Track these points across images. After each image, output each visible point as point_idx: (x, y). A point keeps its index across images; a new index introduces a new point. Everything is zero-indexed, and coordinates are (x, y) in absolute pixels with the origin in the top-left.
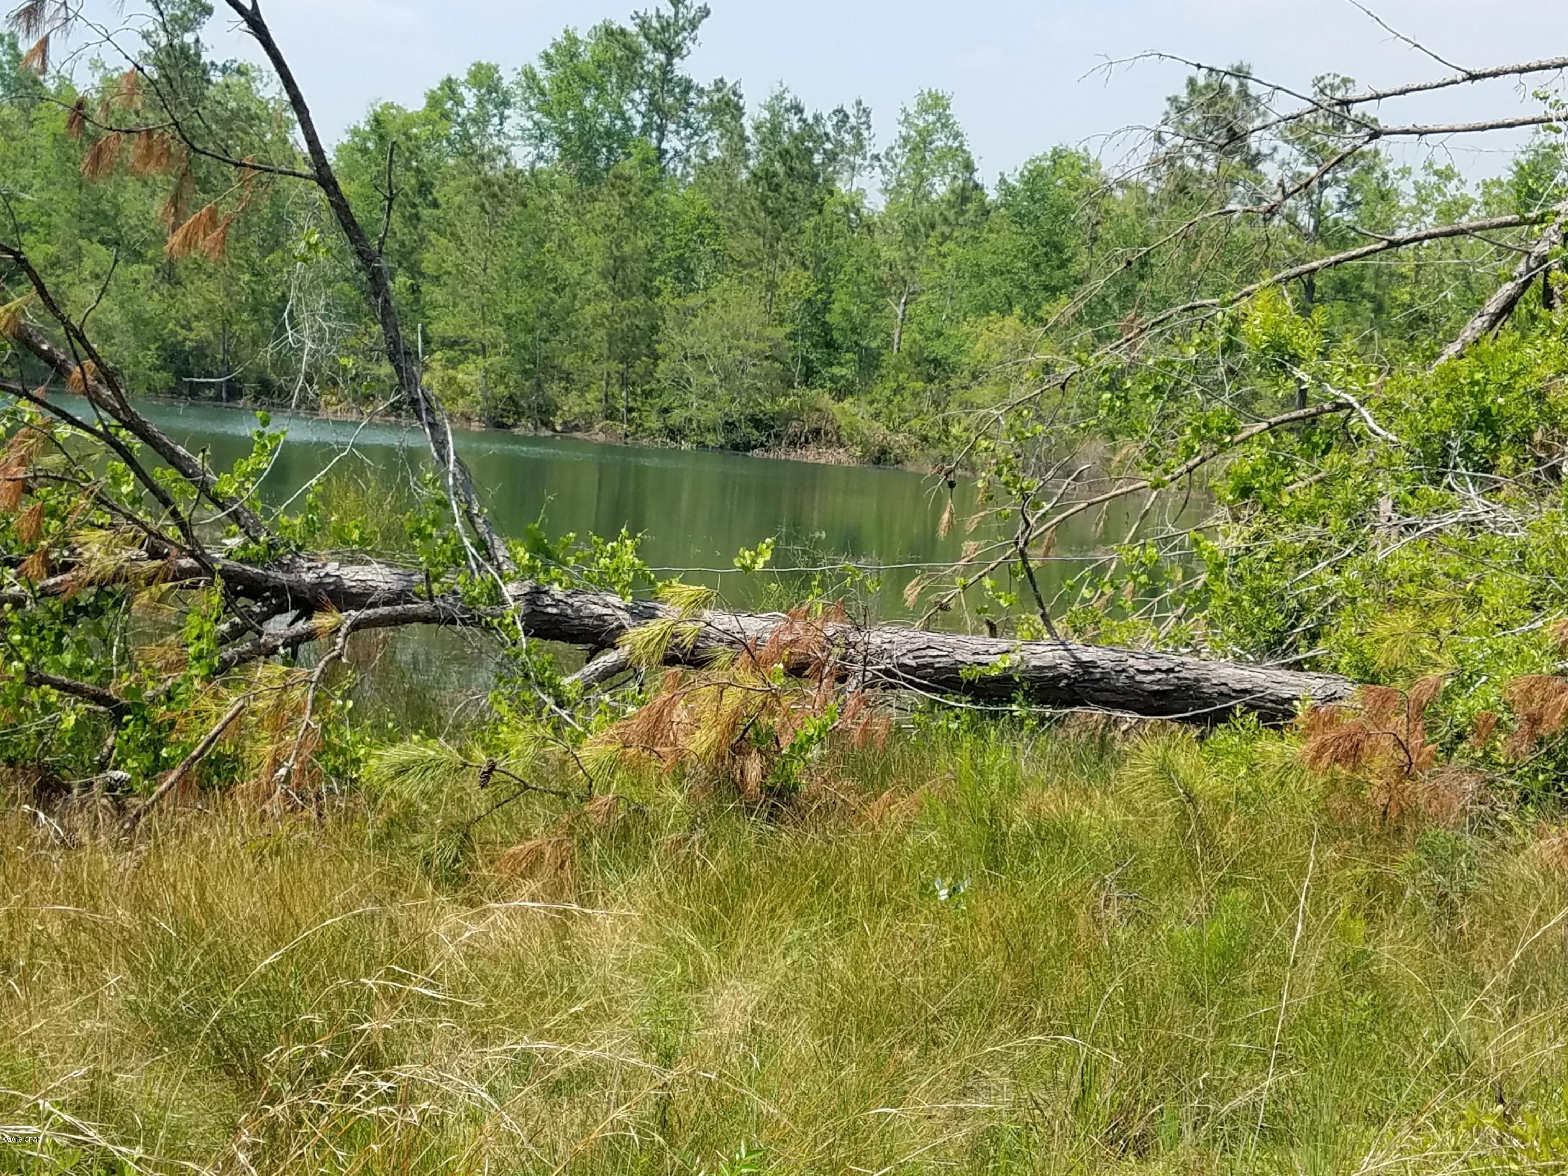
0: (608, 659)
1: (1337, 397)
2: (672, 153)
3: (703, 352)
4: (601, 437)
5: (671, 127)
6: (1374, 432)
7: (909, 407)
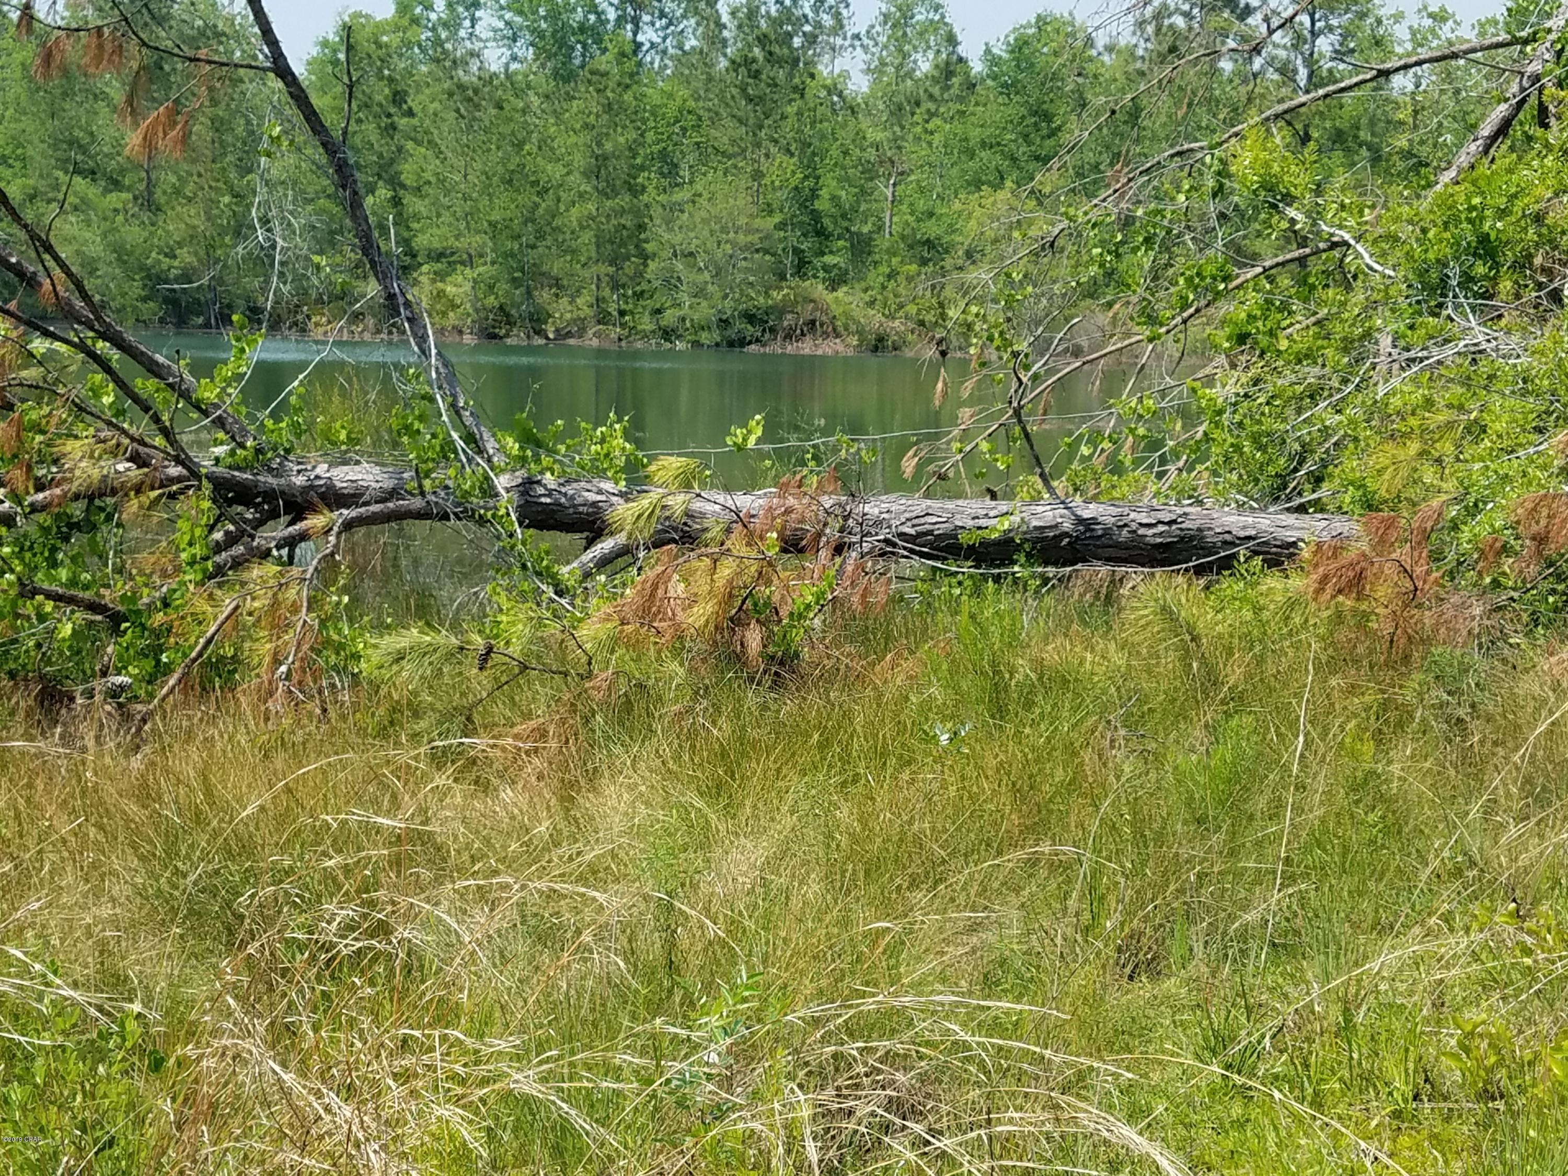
0: (605, 546)
1: (1332, 235)
2: (647, 45)
3: (692, 248)
4: (595, 342)
5: (646, 18)
6: (1371, 268)
7: (904, 293)
